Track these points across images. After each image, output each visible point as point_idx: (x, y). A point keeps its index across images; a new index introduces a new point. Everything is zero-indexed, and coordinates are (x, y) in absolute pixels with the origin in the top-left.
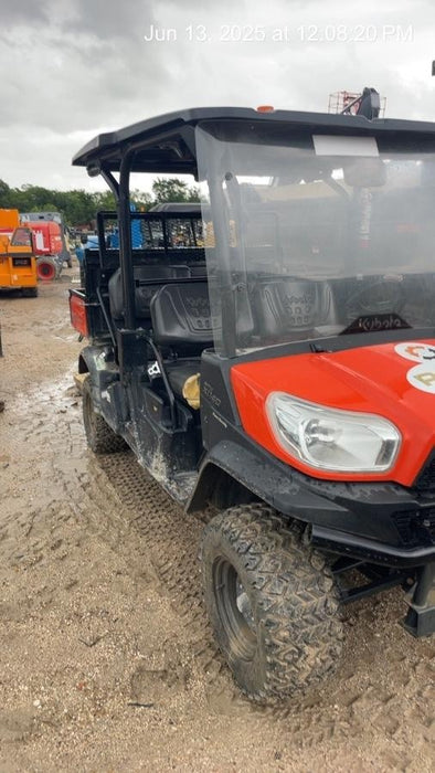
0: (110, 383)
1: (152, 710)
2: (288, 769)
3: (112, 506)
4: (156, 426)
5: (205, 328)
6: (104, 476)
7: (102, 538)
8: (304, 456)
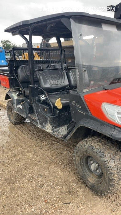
0: (21, 102)
1: (70, 204)
2: (118, 214)
3: (27, 141)
4: (47, 115)
5: (55, 84)
6: (20, 132)
7: (29, 152)
8: (118, 122)
